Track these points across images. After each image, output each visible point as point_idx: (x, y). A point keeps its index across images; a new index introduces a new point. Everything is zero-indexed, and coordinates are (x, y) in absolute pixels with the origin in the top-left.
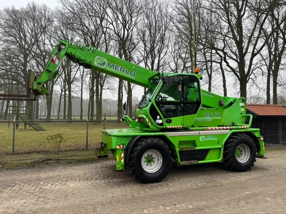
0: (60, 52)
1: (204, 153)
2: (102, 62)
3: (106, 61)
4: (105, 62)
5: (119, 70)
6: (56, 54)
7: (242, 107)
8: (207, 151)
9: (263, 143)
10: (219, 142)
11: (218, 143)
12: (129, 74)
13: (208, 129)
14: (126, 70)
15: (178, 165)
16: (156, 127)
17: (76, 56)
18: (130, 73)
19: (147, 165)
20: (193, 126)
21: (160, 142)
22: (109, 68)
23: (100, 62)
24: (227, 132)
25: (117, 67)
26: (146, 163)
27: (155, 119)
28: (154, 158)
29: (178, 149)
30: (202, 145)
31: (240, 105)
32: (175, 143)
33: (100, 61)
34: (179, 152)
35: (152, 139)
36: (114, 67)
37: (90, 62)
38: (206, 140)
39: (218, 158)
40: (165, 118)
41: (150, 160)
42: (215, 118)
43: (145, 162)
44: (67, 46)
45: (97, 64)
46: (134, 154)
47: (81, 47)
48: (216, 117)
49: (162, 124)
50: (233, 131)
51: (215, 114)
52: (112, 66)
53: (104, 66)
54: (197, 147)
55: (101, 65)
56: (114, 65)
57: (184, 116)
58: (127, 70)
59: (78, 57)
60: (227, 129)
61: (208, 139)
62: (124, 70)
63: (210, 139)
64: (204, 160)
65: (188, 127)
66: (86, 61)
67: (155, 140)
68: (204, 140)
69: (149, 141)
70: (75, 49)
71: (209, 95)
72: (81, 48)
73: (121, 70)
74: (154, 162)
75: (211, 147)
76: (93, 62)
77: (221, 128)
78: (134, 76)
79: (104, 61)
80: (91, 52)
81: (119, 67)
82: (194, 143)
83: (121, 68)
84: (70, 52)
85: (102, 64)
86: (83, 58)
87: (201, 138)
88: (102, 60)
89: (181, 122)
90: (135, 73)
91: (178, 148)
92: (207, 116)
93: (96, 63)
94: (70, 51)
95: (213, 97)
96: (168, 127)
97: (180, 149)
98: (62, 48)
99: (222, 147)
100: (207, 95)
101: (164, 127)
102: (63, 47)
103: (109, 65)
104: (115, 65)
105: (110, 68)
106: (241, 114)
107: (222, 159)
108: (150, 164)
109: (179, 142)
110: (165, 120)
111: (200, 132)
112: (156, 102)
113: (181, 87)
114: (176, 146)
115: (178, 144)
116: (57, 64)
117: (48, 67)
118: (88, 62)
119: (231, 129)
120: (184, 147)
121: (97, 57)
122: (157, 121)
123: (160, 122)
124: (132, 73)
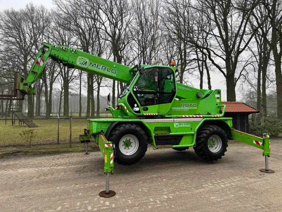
0: (44, 55)
1: (178, 138)
2: (84, 62)
3: (87, 60)
4: (87, 62)
5: (100, 69)
6: (41, 56)
7: (218, 98)
8: (181, 136)
10: (192, 129)
11: (191, 130)
13: (182, 117)
14: (107, 69)
16: (134, 114)
17: (59, 57)
18: (111, 71)
22: (91, 67)
24: (200, 120)
27: (133, 107)
28: (132, 142)
29: (154, 134)
30: (176, 131)
31: (216, 96)
32: (151, 128)
34: (155, 137)
35: (130, 125)
37: (73, 62)
39: (192, 144)
41: (127, 144)
42: (191, 108)
44: (50, 48)
45: (80, 64)
46: (113, 138)
47: (64, 48)
48: (192, 107)
49: (139, 112)
51: (191, 104)
53: (86, 65)
54: (171, 133)
55: (84, 64)
56: (96, 64)
57: (160, 105)
58: (108, 68)
59: (61, 58)
60: (200, 117)
61: (182, 126)
62: (105, 69)
63: (184, 126)
64: (179, 145)
65: (164, 114)
66: (69, 62)
67: (132, 126)
68: (178, 127)
69: (127, 126)
70: (58, 51)
71: (187, 89)
72: (64, 50)
73: (102, 68)
74: (131, 146)
75: (185, 133)
76: (75, 62)
78: (115, 73)
79: (86, 61)
80: (73, 53)
82: (168, 129)
83: (103, 67)
84: (54, 54)
86: (66, 58)
87: (175, 125)
88: (84, 60)
89: (157, 110)
90: (116, 71)
91: (154, 133)
92: (183, 106)
93: (78, 63)
94: (54, 52)
96: (145, 114)
97: (155, 134)
98: (46, 51)
99: (195, 133)
100: (185, 88)
101: (141, 114)
102: (47, 50)
103: (91, 65)
104: (97, 64)
106: (217, 104)
107: (195, 144)
108: (127, 148)
109: (155, 128)
110: (142, 107)
111: (175, 119)
112: (133, 91)
113: (157, 78)
114: (152, 131)
115: (153, 130)
116: (42, 65)
117: (33, 69)
118: (71, 62)
119: (204, 118)
120: (160, 133)
121: (79, 57)
122: (135, 109)
123: (137, 109)
124: (113, 71)
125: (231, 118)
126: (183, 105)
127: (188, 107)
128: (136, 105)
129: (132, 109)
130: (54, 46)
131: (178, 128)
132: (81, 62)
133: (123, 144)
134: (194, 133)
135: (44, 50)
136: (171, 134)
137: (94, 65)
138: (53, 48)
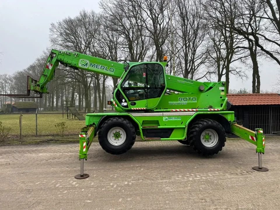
0: (53, 60)
1: (168, 132)
3: (88, 62)
4: (87, 63)
5: (99, 68)
6: (49, 61)
8: (171, 130)
10: (182, 122)
11: (182, 124)
13: (173, 111)
14: (105, 68)
16: (122, 109)
17: (64, 61)
18: (109, 70)
19: (115, 139)
20: (156, 109)
21: (124, 121)
23: (84, 64)
24: (192, 113)
25: (98, 66)
26: (114, 138)
27: (121, 101)
29: (142, 127)
30: (165, 124)
31: (220, 89)
32: (139, 122)
33: (83, 63)
34: (143, 130)
35: (117, 118)
36: (95, 66)
37: (75, 64)
38: (169, 120)
39: (183, 137)
40: (129, 101)
41: (117, 136)
44: (57, 54)
45: (81, 65)
46: (101, 130)
47: (68, 53)
48: (191, 101)
49: (127, 106)
50: (198, 113)
52: (93, 65)
53: (87, 66)
54: (159, 126)
57: (148, 99)
58: (106, 67)
59: (66, 62)
60: (193, 111)
61: (171, 120)
63: (174, 120)
64: (169, 138)
65: (153, 109)
66: (72, 64)
67: (119, 120)
68: (167, 120)
69: (115, 120)
70: (63, 55)
71: (187, 82)
72: (68, 54)
74: (121, 138)
75: (174, 127)
76: (78, 64)
80: (75, 56)
82: (157, 123)
83: (101, 66)
84: (60, 59)
85: (85, 65)
86: (70, 61)
87: (164, 119)
88: (85, 61)
89: (145, 105)
90: (114, 69)
91: (141, 126)
94: (60, 57)
96: (133, 109)
97: (143, 127)
98: (54, 57)
99: (186, 127)
101: (129, 108)
102: (55, 55)
105: (92, 68)
106: (221, 97)
107: (186, 138)
108: (117, 139)
109: (143, 121)
110: (130, 102)
111: (164, 113)
112: (121, 87)
113: (145, 74)
114: (140, 125)
116: (51, 69)
117: (44, 72)
118: (74, 65)
119: (197, 111)
120: (147, 126)
121: (81, 59)
122: (123, 104)
123: (125, 104)
124: (111, 70)
125: (233, 112)
126: (180, 99)
127: (186, 101)
128: (124, 100)
129: (120, 104)
130: (60, 52)
132: (83, 64)
133: (113, 135)
134: (185, 126)
135: (52, 56)
136: (159, 127)
138: (59, 54)
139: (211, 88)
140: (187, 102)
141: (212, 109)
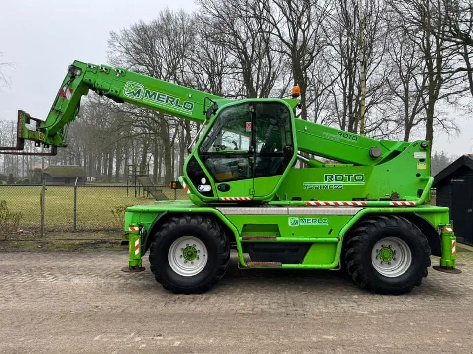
0: (74, 82)
1: (300, 250)
2: (135, 91)
3: (142, 87)
4: (140, 90)
5: (164, 101)
6: (67, 83)
7: (422, 160)
8: (308, 246)
9: (451, 240)
10: (331, 231)
11: (330, 233)
12: (181, 107)
13: (310, 204)
14: (176, 101)
15: (239, 267)
16: (201, 198)
17: (96, 85)
18: (183, 106)
19: (185, 262)
20: (276, 199)
22: (148, 98)
23: (133, 91)
25: (160, 96)
26: (183, 259)
27: (197, 183)
28: (199, 251)
29: (241, 238)
31: (416, 157)
32: (236, 227)
33: (132, 89)
34: (243, 244)
35: (189, 218)
36: (155, 97)
37: (116, 92)
38: (301, 224)
40: (216, 181)
41: (190, 255)
42: (349, 183)
43: (181, 256)
44: (84, 70)
45: (128, 94)
47: (104, 69)
48: (352, 181)
49: (210, 193)
50: (368, 210)
51: (349, 176)
52: (153, 95)
53: (139, 96)
54: (280, 236)
56: (156, 93)
57: (255, 179)
58: (178, 100)
59: (99, 86)
60: (356, 205)
61: (307, 224)
62: (174, 101)
63: (312, 224)
64: (301, 263)
65: (266, 198)
66: (111, 91)
68: (296, 225)
69: (183, 221)
70: (95, 73)
71: (345, 139)
72: (104, 72)
74: (198, 258)
75: (313, 239)
76: (121, 91)
77: (359, 203)
78: (191, 109)
79: (140, 88)
80: (118, 75)
81: (165, 96)
82: (275, 229)
83: (168, 97)
84: (88, 80)
85: (136, 94)
86: (106, 86)
87: (290, 221)
88: (136, 86)
89: (250, 190)
90: (192, 105)
91: (240, 236)
92: (330, 179)
93: (126, 93)
94: (88, 77)
95: (356, 141)
96: (223, 198)
97: (243, 239)
98: (76, 75)
99: (339, 240)
100: (342, 137)
101: (215, 197)
102: (78, 73)
104: (158, 93)
105: (149, 100)
106: (418, 175)
107: (338, 265)
108: (190, 262)
109: (245, 225)
110: (217, 184)
111: (290, 209)
112: (199, 153)
114: (237, 234)
115: (241, 230)
116: (69, 99)
118: (114, 92)
120: (254, 236)
121: (129, 82)
122: (202, 187)
123: (207, 188)
124: (188, 106)
125: (447, 209)
126: (328, 177)
127: (341, 182)
128: (204, 181)
129: (197, 188)
130: (90, 67)
131: (297, 227)
132: (131, 91)
133: (182, 254)
134: (336, 240)
135: (73, 73)
136: (279, 239)
137: (154, 96)
138: (88, 69)
139: (396, 153)
140: (342, 184)
141: (399, 203)
